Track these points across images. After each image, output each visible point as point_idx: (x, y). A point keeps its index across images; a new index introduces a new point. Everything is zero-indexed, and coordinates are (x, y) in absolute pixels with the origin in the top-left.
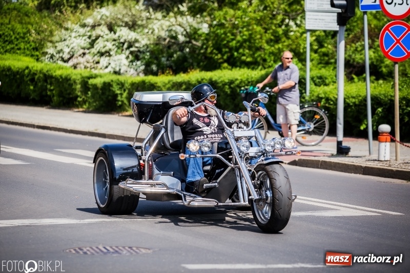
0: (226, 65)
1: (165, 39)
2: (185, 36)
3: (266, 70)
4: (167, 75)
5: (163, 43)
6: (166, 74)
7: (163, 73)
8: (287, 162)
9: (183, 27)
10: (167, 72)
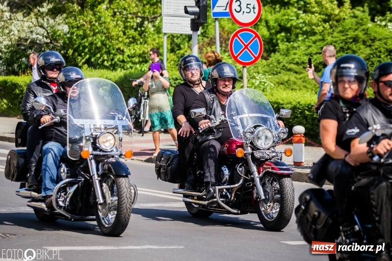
0: (86, 66)
1: (26, 40)
2: (47, 38)
3: (125, 71)
4: (28, 75)
5: (25, 44)
6: (26, 73)
7: (24, 73)
8: (144, 159)
9: (44, 28)
10: (28, 72)
